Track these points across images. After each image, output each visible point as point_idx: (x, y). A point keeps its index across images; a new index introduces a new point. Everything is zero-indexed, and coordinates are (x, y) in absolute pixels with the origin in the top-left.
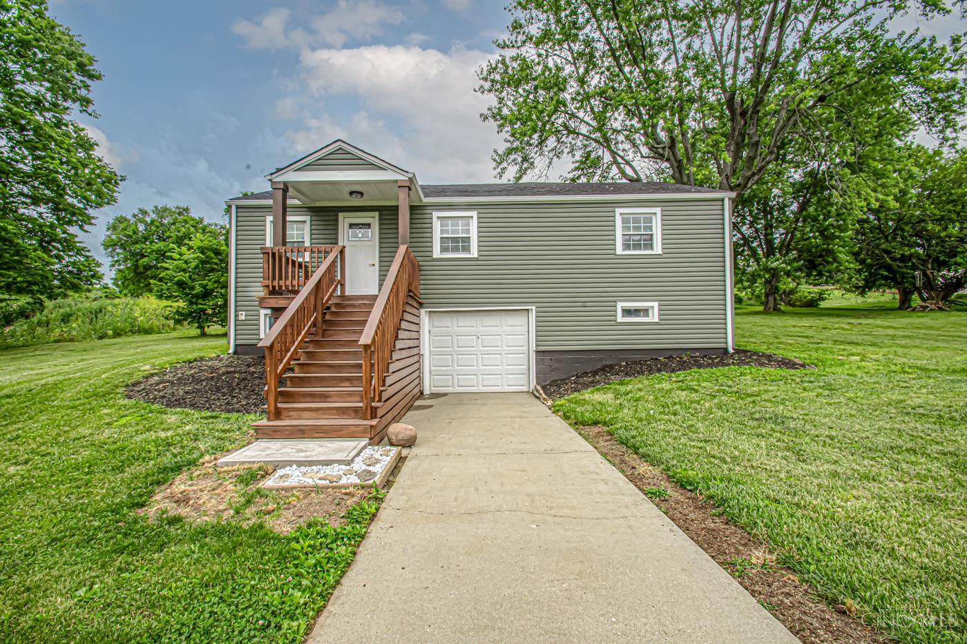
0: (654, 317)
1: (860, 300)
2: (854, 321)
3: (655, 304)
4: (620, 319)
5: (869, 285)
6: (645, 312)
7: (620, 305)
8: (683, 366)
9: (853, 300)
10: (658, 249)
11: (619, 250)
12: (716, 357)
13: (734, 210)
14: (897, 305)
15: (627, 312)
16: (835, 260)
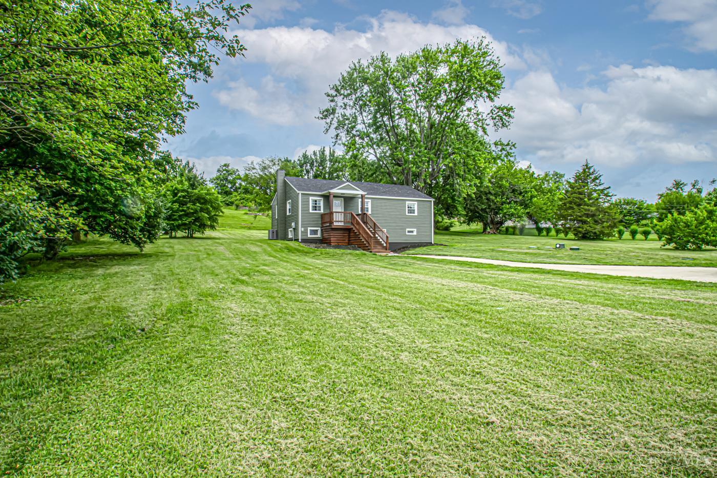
0: (415, 233)
1: (468, 227)
2: (463, 237)
3: (415, 230)
4: (407, 234)
5: (470, 220)
6: (412, 232)
7: (407, 230)
8: (425, 246)
9: (465, 228)
10: (416, 214)
11: (407, 214)
12: (431, 244)
13: (434, 205)
14: (482, 231)
15: (409, 232)
16: (457, 210)
